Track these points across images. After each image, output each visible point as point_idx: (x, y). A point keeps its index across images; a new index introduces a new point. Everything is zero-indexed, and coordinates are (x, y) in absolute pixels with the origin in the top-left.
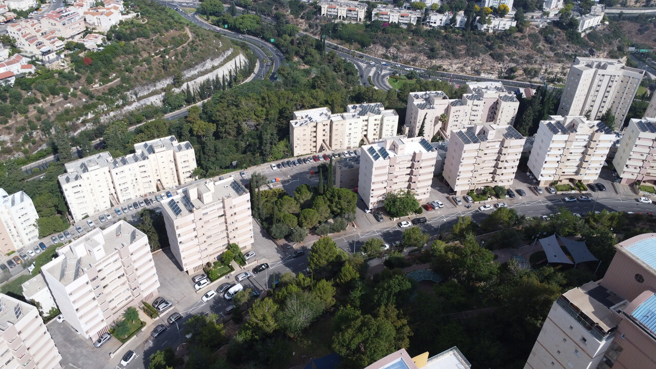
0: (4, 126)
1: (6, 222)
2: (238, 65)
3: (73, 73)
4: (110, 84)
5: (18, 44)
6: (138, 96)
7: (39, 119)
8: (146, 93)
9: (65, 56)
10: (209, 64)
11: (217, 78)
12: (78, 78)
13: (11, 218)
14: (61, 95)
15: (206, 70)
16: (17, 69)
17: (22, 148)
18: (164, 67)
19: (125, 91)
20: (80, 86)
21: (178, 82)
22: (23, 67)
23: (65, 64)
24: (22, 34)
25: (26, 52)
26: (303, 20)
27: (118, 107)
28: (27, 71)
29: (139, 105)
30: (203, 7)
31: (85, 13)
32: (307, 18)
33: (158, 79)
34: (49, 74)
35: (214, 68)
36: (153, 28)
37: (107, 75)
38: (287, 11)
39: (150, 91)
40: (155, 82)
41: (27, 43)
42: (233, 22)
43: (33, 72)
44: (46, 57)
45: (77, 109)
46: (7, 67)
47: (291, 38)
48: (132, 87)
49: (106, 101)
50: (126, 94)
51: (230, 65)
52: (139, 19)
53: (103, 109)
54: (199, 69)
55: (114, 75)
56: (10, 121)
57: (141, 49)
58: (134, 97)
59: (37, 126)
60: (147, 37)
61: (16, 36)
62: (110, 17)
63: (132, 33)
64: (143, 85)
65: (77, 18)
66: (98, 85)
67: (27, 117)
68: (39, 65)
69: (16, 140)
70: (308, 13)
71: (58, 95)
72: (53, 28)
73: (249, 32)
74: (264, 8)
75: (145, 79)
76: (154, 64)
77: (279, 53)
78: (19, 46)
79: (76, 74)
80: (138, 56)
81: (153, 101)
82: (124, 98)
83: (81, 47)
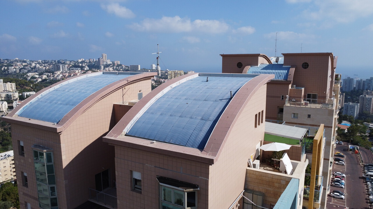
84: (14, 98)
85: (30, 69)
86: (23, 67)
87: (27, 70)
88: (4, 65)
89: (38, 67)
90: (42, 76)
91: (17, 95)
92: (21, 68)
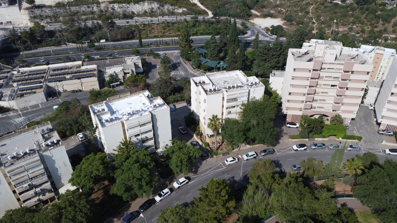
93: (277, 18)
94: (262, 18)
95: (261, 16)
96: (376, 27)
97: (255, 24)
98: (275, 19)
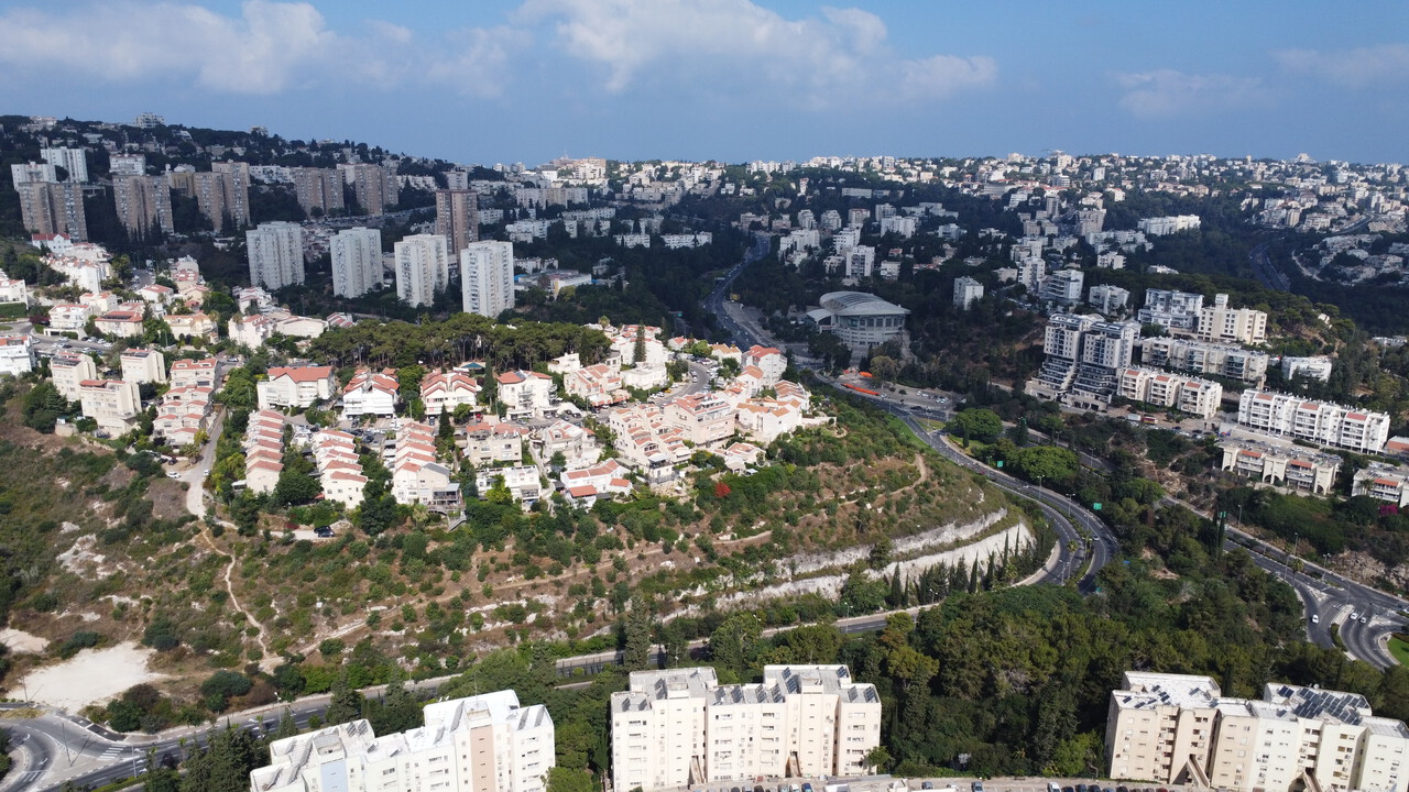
0: (554, 578)
1: (499, 757)
2: (1012, 545)
3: (692, 508)
4: (751, 538)
5: (617, 443)
6: (796, 572)
7: (611, 579)
8: (812, 569)
9: (687, 474)
10: (949, 534)
11: (961, 564)
12: (699, 517)
13: (509, 752)
14: (660, 542)
15: (941, 545)
16: (603, 484)
17: (570, 624)
18: (857, 525)
19: (774, 557)
20: (697, 532)
21: (880, 559)
22: (614, 482)
23: (683, 490)
24: (630, 426)
25: (626, 458)
26: (1176, 474)
27: (754, 585)
28: (618, 490)
29: (793, 589)
30: (959, 422)
31: (740, 406)
32: (1186, 470)
33: (842, 545)
34: (651, 501)
35: (958, 543)
36: (854, 448)
37: (750, 521)
38: (1142, 450)
39: (821, 567)
40: (834, 550)
41: (631, 443)
42: (1016, 457)
43: (627, 494)
44: (656, 471)
45: (681, 574)
46: (590, 478)
47: (1143, 507)
48: (789, 553)
49: (735, 568)
50: (775, 564)
51: (995, 544)
52: (832, 429)
53: (725, 584)
54: (928, 539)
55: (762, 523)
56: (565, 571)
57: (822, 484)
58: (788, 571)
59: (605, 590)
60: (839, 463)
61: (619, 429)
62: (781, 418)
63: (813, 452)
64: (810, 552)
65: (725, 412)
66: (729, 537)
67: (593, 571)
68: (640, 483)
69: (565, 607)
70: (1190, 460)
71: (656, 541)
72: (680, 423)
73: (1048, 483)
74: (1088, 438)
75: (816, 542)
76: (841, 516)
77: (1108, 536)
78: (618, 446)
79: (696, 509)
80: (815, 495)
81: (821, 588)
82: (769, 570)
83: (718, 463)
84: (1251, 374)
85: (1342, 212)
86: (1316, 202)
87: (1330, 218)
88: (1251, 190)
89: (1377, 205)
90: (1383, 257)
91: (1260, 364)
92: (1308, 205)
93: (118, 642)
94: (57, 663)
95: (53, 656)
96: (439, 592)
97: (39, 706)
98: (112, 650)
